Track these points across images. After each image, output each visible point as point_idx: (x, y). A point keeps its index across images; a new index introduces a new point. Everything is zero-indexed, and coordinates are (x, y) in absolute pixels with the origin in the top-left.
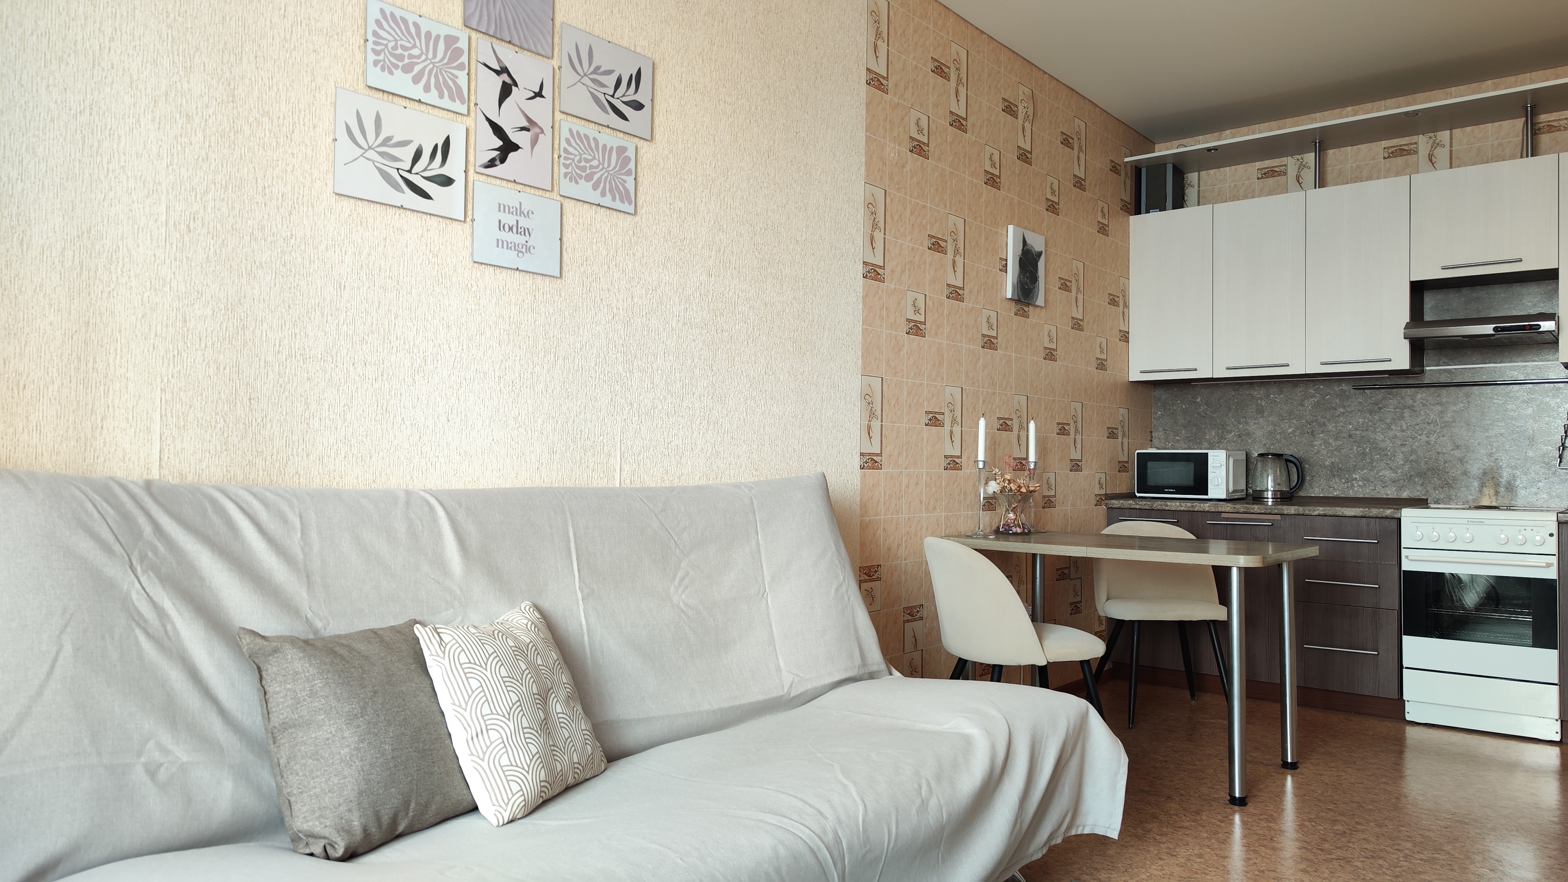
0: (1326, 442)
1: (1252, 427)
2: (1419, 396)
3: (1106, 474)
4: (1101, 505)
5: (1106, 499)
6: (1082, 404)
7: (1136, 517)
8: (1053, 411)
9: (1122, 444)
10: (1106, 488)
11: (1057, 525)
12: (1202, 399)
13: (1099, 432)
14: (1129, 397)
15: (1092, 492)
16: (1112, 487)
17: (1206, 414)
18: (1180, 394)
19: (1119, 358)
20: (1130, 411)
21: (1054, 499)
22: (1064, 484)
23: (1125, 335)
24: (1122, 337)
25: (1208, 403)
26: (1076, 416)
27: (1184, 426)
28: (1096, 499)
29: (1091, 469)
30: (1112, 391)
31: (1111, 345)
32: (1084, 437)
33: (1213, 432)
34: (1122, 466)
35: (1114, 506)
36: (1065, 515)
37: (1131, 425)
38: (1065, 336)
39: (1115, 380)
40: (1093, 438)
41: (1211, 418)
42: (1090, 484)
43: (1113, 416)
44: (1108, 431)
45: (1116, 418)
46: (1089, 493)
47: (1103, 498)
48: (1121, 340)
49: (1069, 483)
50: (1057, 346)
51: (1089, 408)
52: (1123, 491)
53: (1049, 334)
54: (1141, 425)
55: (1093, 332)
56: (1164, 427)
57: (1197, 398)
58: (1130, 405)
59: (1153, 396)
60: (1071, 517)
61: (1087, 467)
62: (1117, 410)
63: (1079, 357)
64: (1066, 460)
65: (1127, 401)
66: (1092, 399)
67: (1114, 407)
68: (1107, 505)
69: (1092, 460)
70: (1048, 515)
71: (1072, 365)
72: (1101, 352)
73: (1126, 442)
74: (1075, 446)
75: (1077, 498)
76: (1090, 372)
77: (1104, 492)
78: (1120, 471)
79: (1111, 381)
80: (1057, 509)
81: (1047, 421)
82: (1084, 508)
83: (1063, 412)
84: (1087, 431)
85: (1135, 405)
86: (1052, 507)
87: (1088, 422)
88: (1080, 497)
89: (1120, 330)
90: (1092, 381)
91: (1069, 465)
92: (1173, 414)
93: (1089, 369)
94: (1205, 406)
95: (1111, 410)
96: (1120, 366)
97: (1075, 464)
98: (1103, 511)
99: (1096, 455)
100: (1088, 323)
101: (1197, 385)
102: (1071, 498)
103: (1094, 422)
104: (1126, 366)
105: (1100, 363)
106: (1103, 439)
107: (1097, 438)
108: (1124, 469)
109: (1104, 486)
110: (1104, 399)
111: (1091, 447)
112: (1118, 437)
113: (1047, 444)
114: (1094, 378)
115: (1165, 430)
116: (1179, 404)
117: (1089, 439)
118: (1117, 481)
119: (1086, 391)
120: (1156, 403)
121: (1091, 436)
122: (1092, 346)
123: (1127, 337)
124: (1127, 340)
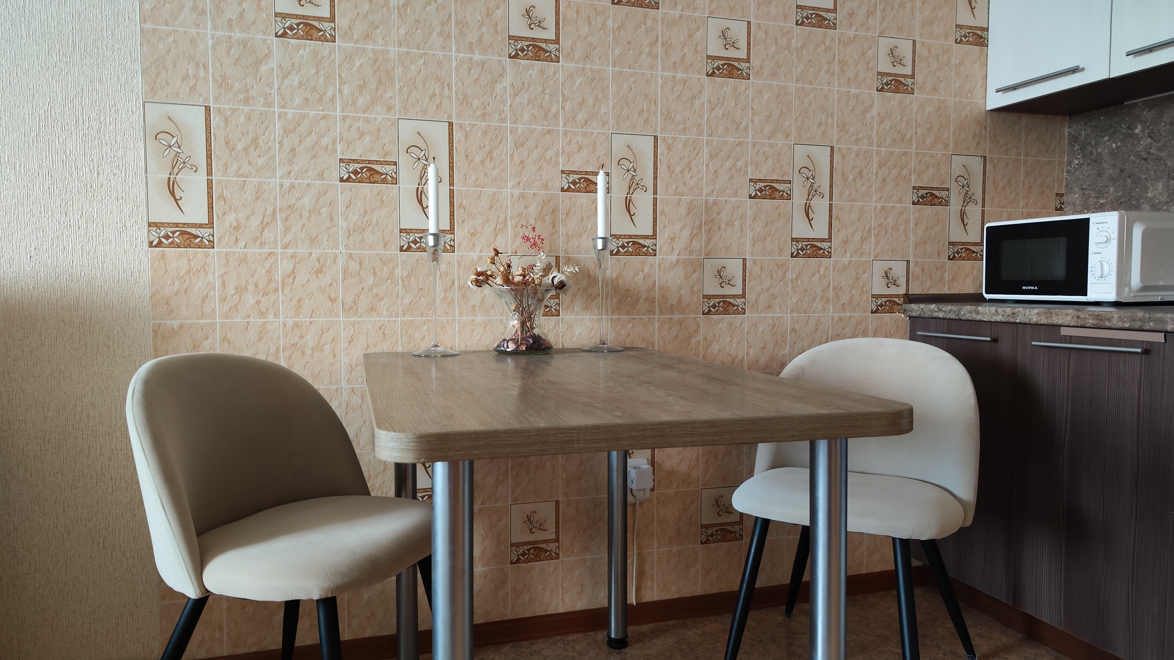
3: (908, 262)
4: (891, 311)
5: (905, 303)
6: (832, 148)
7: (939, 333)
8: (737, 161)
9: (963, 215)
10: (908, 285)
11: (748, 341)
12: (1143, 127)
13: (885, 194)
14: (985, 137)
15: (862, 291)
16: (928, 283)
17: (1149, 153)
18: (1110, 125)
19: (953, 73)
20: (991, 159)
21: (739, 301)
22: (772, 277)
23: (974, 34)
24: (965, 36)
25: (1153, 133)
26: (812, 168)
27: (1113, 180)
28: (876, 302)
29: (862, 254)
30: (931, 127)
31: (929, 51)
32: (839, 201)
33: (1160, 185)
34: (960, 251)
35: (914, 314)
36: (774, 326)
37: (994, 183)
38: (776, 38)
39: (939, 108)
40: (868, 204)
41: (1158, 159)
42: (858, 279)
43: (931, 169)
44: (918, 193)
45: (943, 172)
46: (853, 292)
47: (897, 300)
48: (961, 42)
49: (789, 276)
50: (749, 54)
51: (853, 155)
52: (960, 290)
53: (723, 35)
54: (1026, 183)
55: (868, 29)
56: (1081, 185)
57: (1136, 128)
58: (990, 151)
59: (1067, 134)
60: (793, 330)
61: (846, 251)
62: (945, 158)
63: (820, 71)
64: (779, 240)
65: (978, 144)
66: (866, 140)
67: (937, 154)
68: (905, 311)
69: (863, 240)
70: (720, 325)
71: (799, 85)
72: (893, 63)
73: (974, 211)
74: (808, 218)
75: (815, 299)
76: (857, 96)
77: (902, 291)
78: (956, 259)
79: (927, 111)
80: (748, 317)
81: (717, 177)
82: (837, 316)
83: (770, 161)
84: (847, 193)
85: (1007, 150)
86: (734, 313)
87: (851, 178)
88: (822, 298)
89: (959, 25)
90: (865, 111)
91: (789, 248)
92: (1097, 161)
93: (853, 90)
94: (1149, 139)
95: (928, 159)
96: (957, 85)
97: (806, 246)
98: (895, 322)
99: (876, 232)
100: (851, 15)
101: (1136, 103)
102: (794, 300)
103: (869, 179)
104: (978, 86)
105: (891, 81)
106: (898, 205)
107: (879, 205)
108: (969, 255)
109: (902, 281)
110: (903, 140)
111: (859, 219)
112: (947, 204)
113: (719, 214)
114: (870, 106)
115: (1083, 189)
116: (1106, 142)
117: (853, 205)
118: (943, 274)
119: (843, 128)
120: (1071, 145)
121: (859, 202)
122: (863, 54)
123: (981, 37)
124: (981, 43)
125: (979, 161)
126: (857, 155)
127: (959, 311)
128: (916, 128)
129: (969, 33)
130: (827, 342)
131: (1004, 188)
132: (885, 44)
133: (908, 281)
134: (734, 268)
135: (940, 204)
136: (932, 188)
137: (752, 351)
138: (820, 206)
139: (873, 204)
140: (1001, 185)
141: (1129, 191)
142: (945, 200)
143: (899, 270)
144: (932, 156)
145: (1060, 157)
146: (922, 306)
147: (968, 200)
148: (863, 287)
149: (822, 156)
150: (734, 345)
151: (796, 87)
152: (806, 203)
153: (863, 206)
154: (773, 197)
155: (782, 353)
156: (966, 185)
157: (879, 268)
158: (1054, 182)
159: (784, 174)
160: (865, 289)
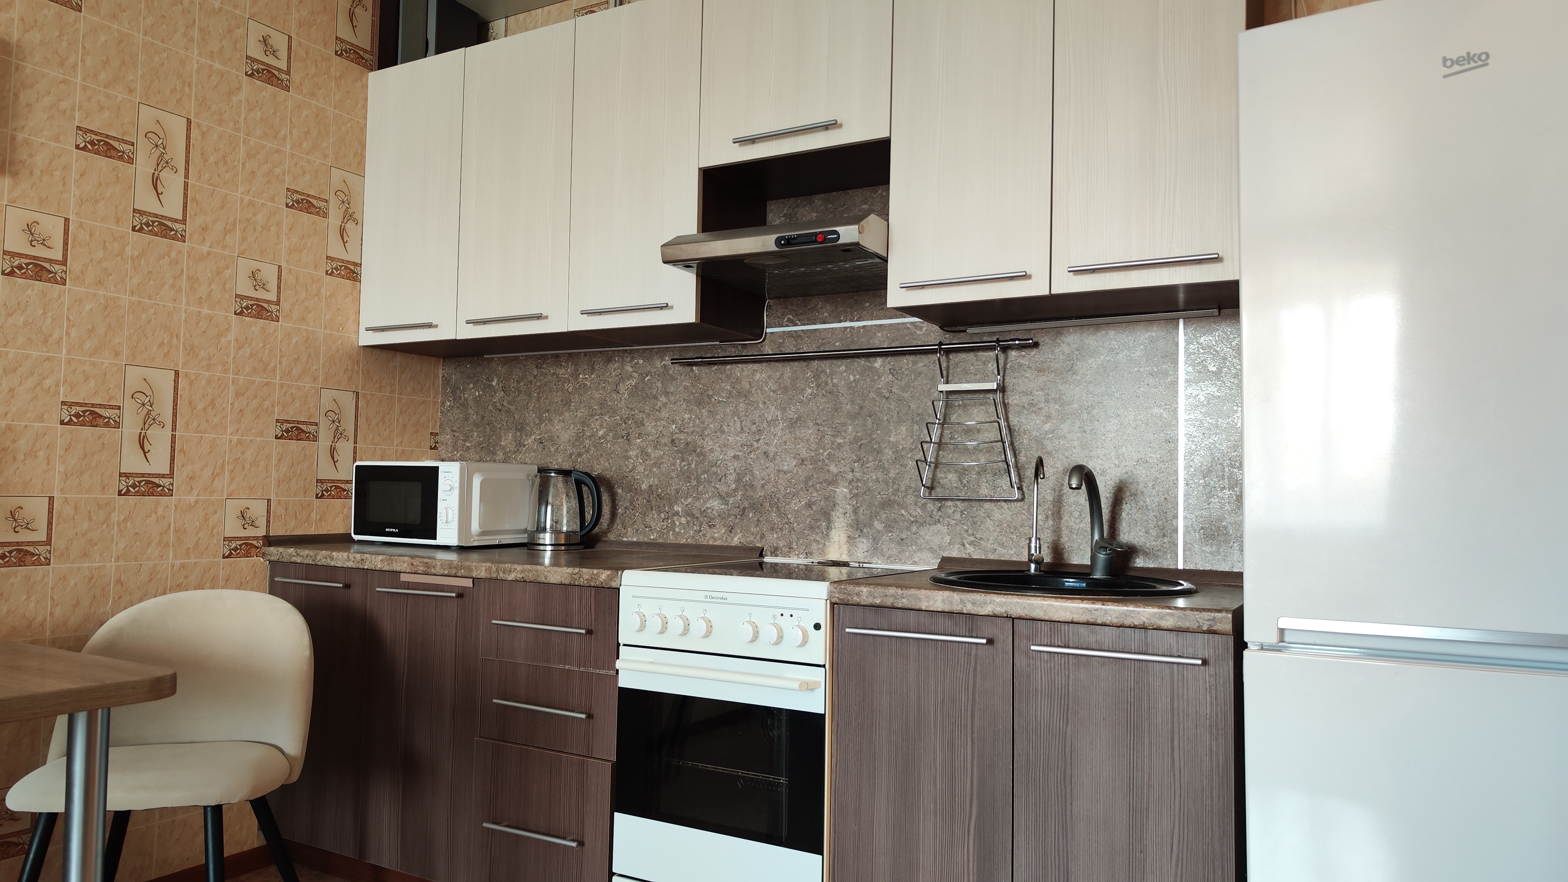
0: (644, 453)
1: (557, 427)
2: (758, 376)
3: (269, 501)
4: (247, 555)
5: (264, 545)
6: (177, 373)
7: (299, 579)
8: (44, 378)
9: (332, 451)
10: (268, 526)
11: (52, 599)
12: (498, 380)
13: (243, 427)
14: (358, 372)
15: (212, 533)
16: (293, 524)
17: (503, 405)
18: (474, 373)
19: (323, 304)
20: (364, 395)
21: (42, 549)
22: (90, 519)
23: (346, 268)
24: (336, 269)
25: (505, 388)
26: (149, 393)
27: (477, 425)
28: (229, 545)
29: (212, 492)
30: (299, 357)
31: (297, 279)
32: (184, 432)
33: (510, 435)
34: (329, 489)
35: (272, 558)
36: (90, 579)
37: (367, 420)
38: (104, 242)
39: (308, 339)
40: (221, 436)
41: (508, 411)
42: (206, 520)
43: (298, 402)
44: (282, 427)
45: (311, 406)
46: (200, 535)
47: (255, 543)
48: (332, 274)
49: (115, 517)
50: (65, 255)
51: (204, 382)
52: (328, 531)
53: (29, 229)
54: (400, 421)
55: (225, 247)
56: (452, 427)
57: (493, 380)
58: (363, 387)
59: (441, 376)
60: (119, 582)
61: (192, 489)
62: (313, 391)
63: (163, 285)
64: (102, 475)
65: (350, 379)
66: (220, 367)
67: (305, 387)
68: (264, 555)
69: (214, 476)
70: (12, 580)
71: (135, 298)
72: (255, 286)
73: (345, 448)
74: (143, 450)
75: (149, 544)
76: (210, 318)
77: (261, 532)
78: (325, 497)
79: (294, 341)
80: (53, 568)
81: (13, 397)
82: (178, 563)
83: (92, 383)
84: (195, 424)
85: (381, 387)
86: (33, 564)
87: (200, 406)
88: (160, 542)
89: (330, 257)
90: (220, 335)
91: (115, 484)
92: (464, 406)
93: (205, 311)
94: (502, 393)
95: (294, 391)
96: (328, 317)
97: (140, 482)
98: (253, 567)
99: (231, 467)
100: (204, 229)
101: (493, 358)
102: (121, 546)
103: (223, 409)
104: (350, 321)
105: (252, 305)
106: (258, 439)
107: (235, 438)
108: (339, 494)
109: (262, 522)
110: (265, 370)
111: (210, 453)
112: (315, 439)
113: (14, 441)
114: (226, 329)
115: (453, 431)
116: (471, 389)
117: (202, 437)
118: (310, 514)
119: (191, 350)
120: (444, 388)
121: (210, 434)
122: (219, 273)
123: (354, 272)
124: (353, 277)
125: (351, 396)
126: (209, 382)
127: (316, 556)
128: (281, 357)
129: (341, 266)
130: (164, 593)
131: (377, 425)
132: (245, 266)
133: (268, 521)
134: (36, 509)
135: (308, 439)
136: (298, 422)
137: (58, 611)
138: (160, 438)
139: (228, 437)
140: (374, 422)
141: (488, 438)
142: (313, 435)
143: (258, 510)
144: (298, 388)
145: (434, 397)
146: (281, 549)
147: (338, 435)
148: (213, 529)
149: (164, 382)
150: (32, 605)
151: (130, 300)
152: (141, 433)
153: (215, 438)
154: (94, 424)
155: (102, 611)
156: (337, 421)
157: (233, 508)
158: (428, 421)
159: (111, 398)
160: (215, 531)
